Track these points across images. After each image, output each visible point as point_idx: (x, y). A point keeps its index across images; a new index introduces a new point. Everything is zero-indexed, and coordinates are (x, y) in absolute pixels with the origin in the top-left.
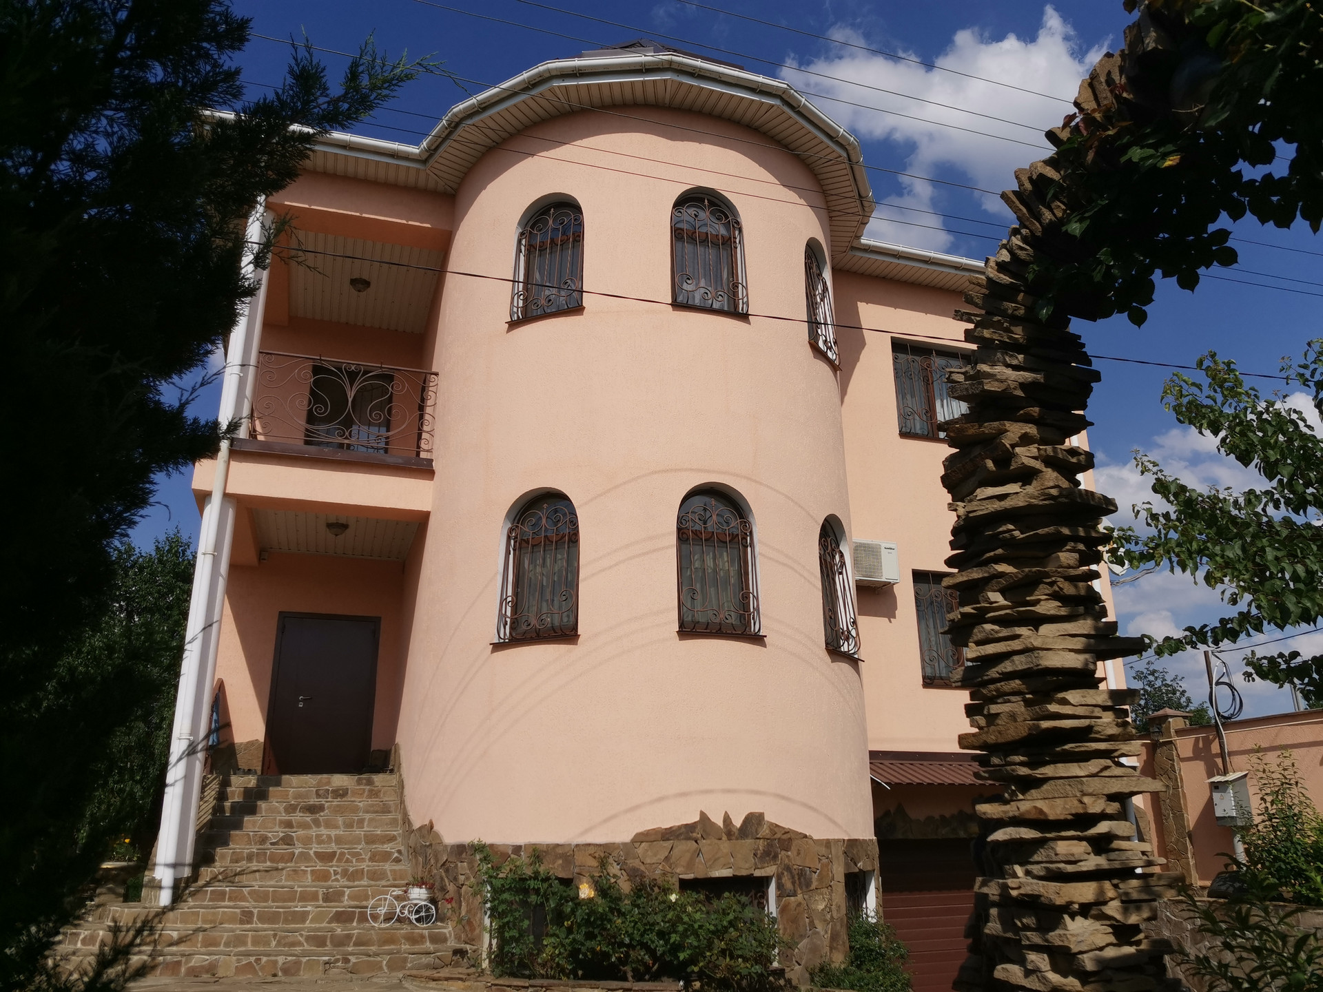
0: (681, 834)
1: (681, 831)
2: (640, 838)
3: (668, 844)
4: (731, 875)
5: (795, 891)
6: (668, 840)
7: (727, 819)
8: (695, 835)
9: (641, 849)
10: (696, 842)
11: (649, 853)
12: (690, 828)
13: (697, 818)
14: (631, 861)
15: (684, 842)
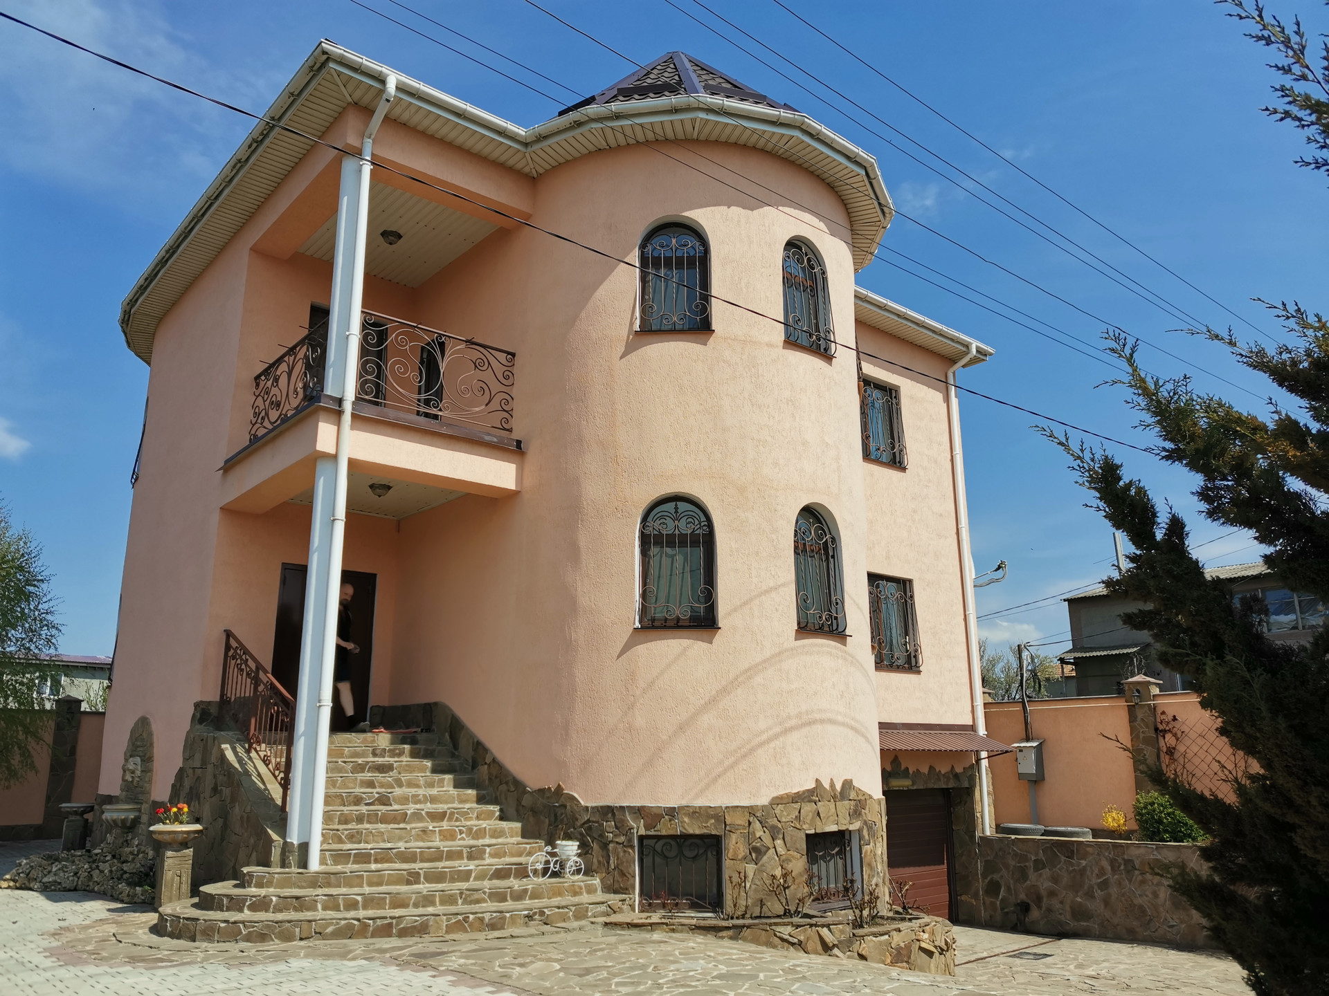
0: (805, 797)
1: (805, 795)
2: (777, 801)
3: (797, 806)
4: (837, 830)
5: (870, 843)
6: (797, 802)
7: (832, 785)
8: (814, 798)
9: (778, 809)
10: (815, 804)
11: (785, 813)
12: (811, 792)
13: (813, 785)
14: (771, 820)
15: (808, 803)
